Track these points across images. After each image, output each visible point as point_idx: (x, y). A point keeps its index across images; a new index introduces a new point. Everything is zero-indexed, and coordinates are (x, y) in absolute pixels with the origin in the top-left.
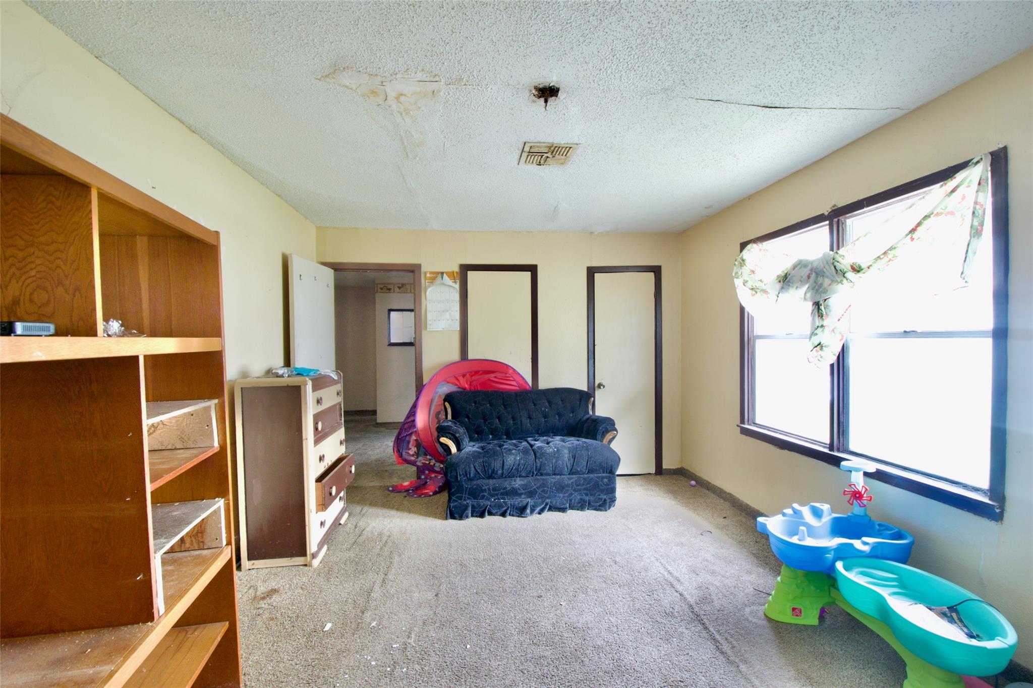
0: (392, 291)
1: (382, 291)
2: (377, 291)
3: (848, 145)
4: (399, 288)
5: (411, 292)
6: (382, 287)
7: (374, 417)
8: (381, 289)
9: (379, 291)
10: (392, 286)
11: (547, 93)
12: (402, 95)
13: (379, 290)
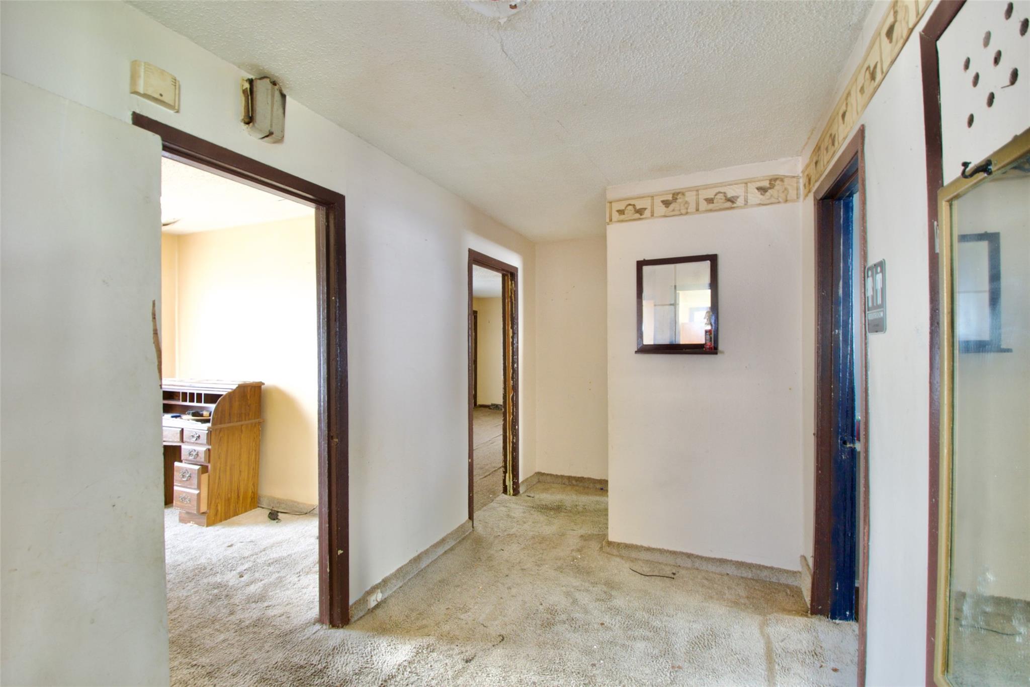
0: (647, 213)
1: (622, 217)
2: (611, 220)
4: (666, 203)
5: (697, 210)
6: (623, 208)
7: (602, 499)
8: (621, 212)
9: (614, 219)
10: (649, 201)
13: (616, 216)
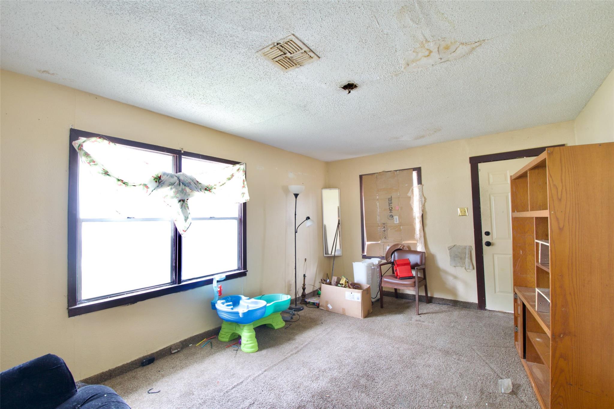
3: (190, 123)
11: (350, 87)
12: (428, 56)
